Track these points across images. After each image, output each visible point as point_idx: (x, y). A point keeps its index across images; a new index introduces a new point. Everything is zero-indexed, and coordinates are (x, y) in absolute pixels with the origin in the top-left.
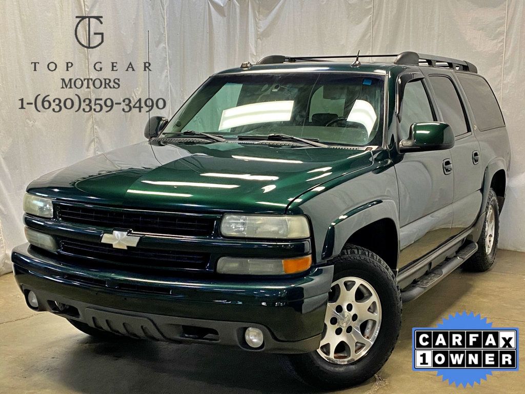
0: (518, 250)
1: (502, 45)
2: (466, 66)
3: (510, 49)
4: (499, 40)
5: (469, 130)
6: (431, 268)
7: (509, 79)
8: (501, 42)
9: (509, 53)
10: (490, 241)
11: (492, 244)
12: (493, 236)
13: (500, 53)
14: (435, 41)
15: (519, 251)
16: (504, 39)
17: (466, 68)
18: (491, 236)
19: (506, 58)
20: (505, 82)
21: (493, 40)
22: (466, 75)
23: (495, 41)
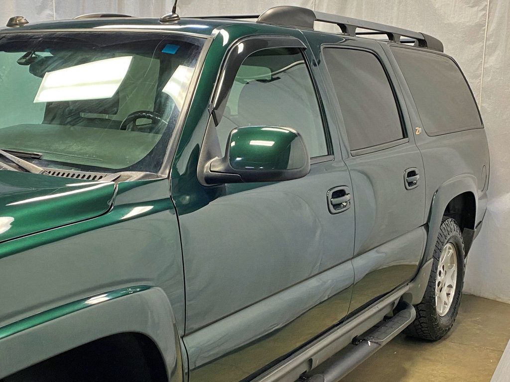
0: (498, 300)
1: (484, 15)
2: (422, 40)
3: (495, 20)
4: (481, 8)
5: (405, 134)
6: (312, 368)
7: (493, 61)
8: (483, 10)
9: (493, 26)
10: (448, 294)
11: (451, 299)
12: (454, 287)
13: (480, 26)
14: (396, 9)
15: (500, 300)
16: (487, 5)
17: (422, 42)
18: (450, 286)
19: (490, 32)
20: (487, 66)
21: (472, 7)
22: (423, 53)
23: (476, 9)
